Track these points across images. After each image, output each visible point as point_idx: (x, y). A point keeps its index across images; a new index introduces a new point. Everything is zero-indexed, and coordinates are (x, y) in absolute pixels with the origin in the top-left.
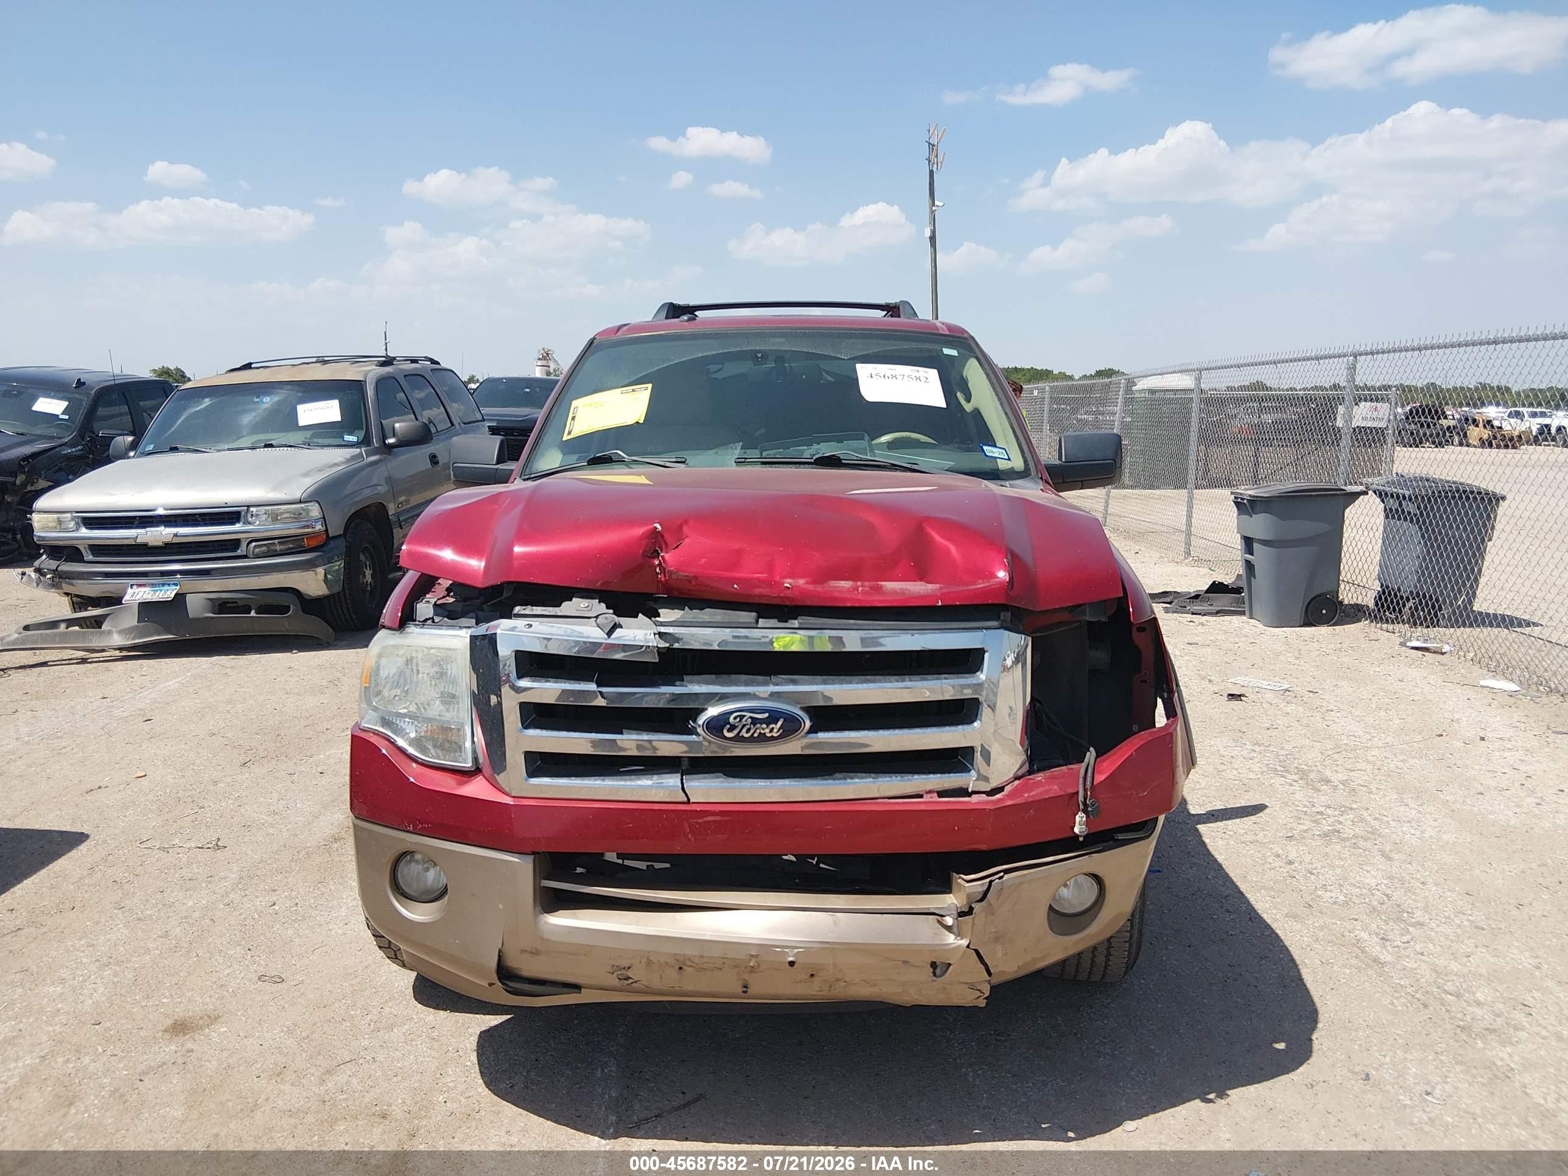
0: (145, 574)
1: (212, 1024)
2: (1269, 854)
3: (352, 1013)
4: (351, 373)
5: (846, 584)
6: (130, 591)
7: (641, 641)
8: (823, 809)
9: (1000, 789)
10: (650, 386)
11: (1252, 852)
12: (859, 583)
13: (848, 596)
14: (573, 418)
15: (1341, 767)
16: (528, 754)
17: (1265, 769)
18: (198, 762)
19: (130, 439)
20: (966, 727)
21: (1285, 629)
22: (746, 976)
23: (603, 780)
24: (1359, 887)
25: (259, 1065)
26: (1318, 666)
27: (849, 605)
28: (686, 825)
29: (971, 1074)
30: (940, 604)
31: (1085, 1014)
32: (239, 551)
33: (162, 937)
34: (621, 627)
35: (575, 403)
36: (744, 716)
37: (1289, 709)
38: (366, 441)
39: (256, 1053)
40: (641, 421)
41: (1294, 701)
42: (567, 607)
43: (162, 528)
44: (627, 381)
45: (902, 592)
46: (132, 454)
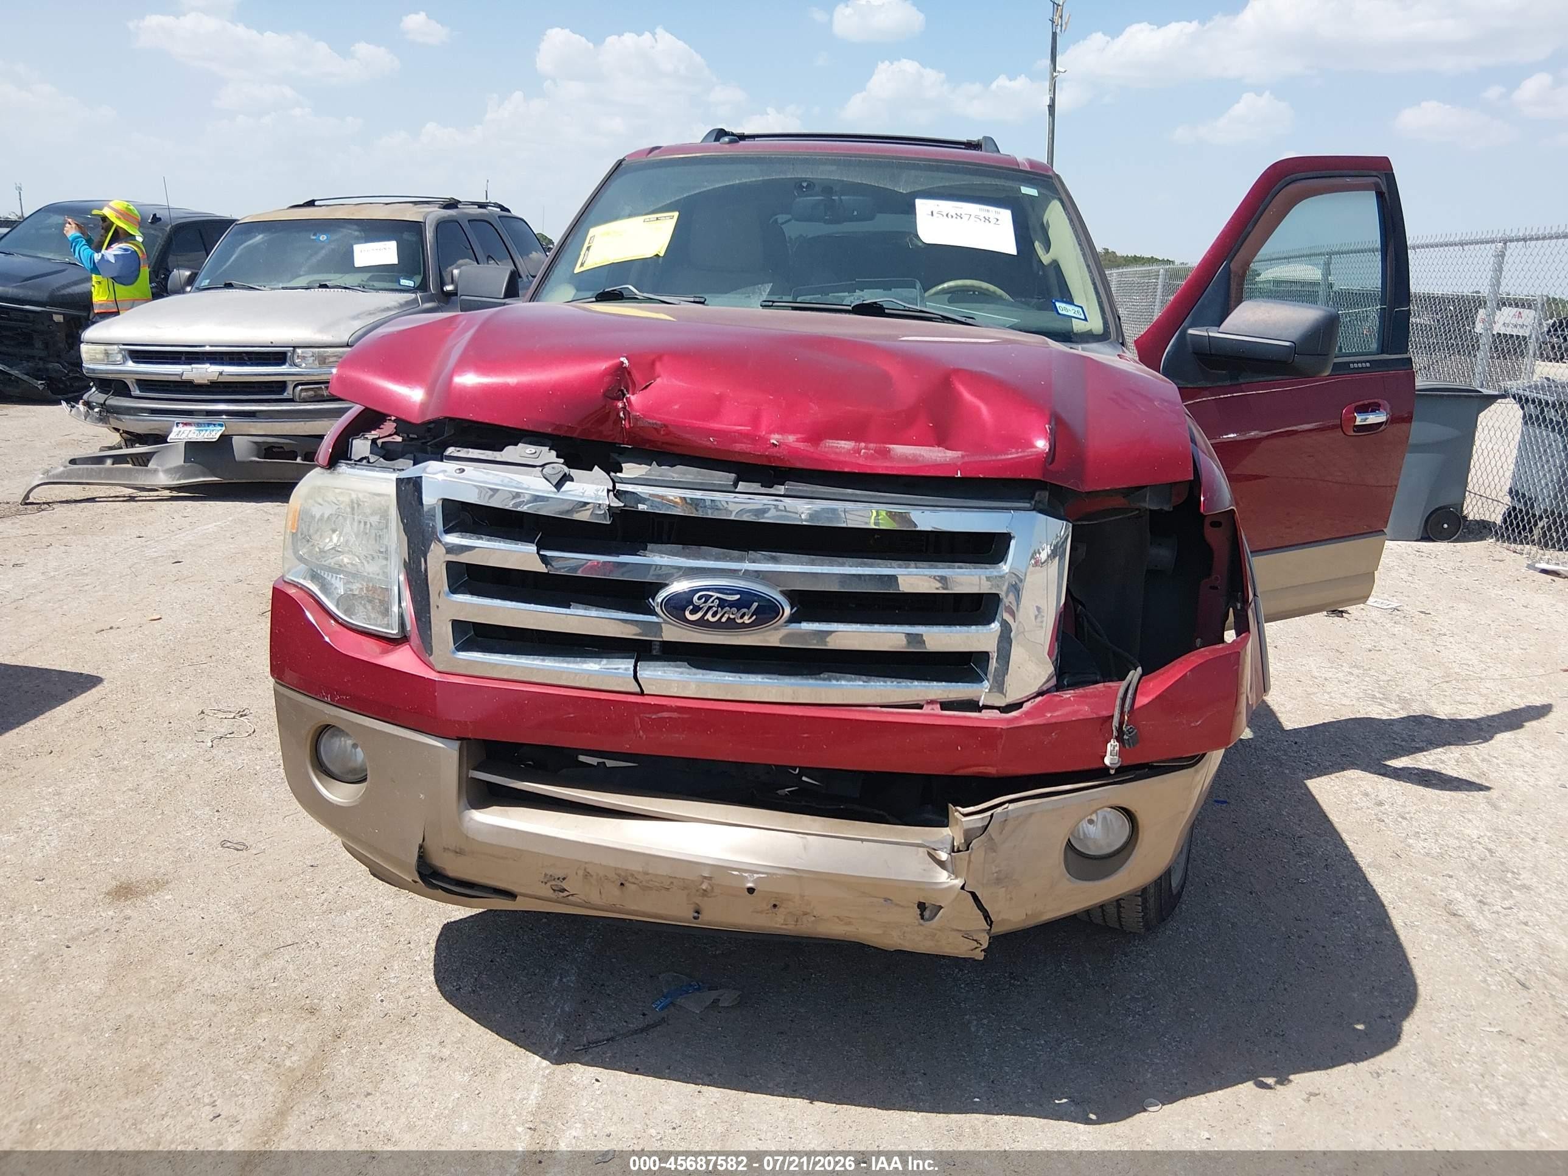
0: (190, 413)
1: (158, 890)
2: (1356, 792)
3: (308, 890)
4: (412, 214)
5: (846, 445)
6: (175, 429)
7: (591, 498)
8: (800, 714)
9: (1018, 705)
10: (676, 214)
11: (1337, 788)
12: (863, 445)
13: (847, 459)
14: (588, 248)
15: (1448, 698)
16: (456, 624)
17: (1361, 695)
18: (217, 608)
19: (188, 273)
20: (980, 628)
21: (1399, 543)
22: (698, 900)
23: (543, 660)
24: (1458, 838)
25: (195, 941)
26: (1433, 585)
27: (846, 470)
28: (637, 720)
29: (975, 1022)
30: (959, 475)
31: (1118, 962)
32: (285, 394)
33: (132, 790)
34: (572, 480)
35: (592, 231)
36: (712, 596)
37: (1396, 630)
38: (423, 287)
39: (195, 926)
40: (662, 255)
41: (1403, 621)
42: (510, 453)
43: (208, 366)
44: (652, 208)
45: (915, 458)
46: (188, 289)
